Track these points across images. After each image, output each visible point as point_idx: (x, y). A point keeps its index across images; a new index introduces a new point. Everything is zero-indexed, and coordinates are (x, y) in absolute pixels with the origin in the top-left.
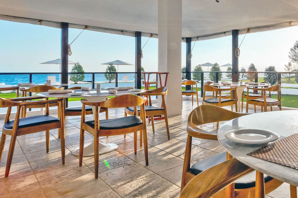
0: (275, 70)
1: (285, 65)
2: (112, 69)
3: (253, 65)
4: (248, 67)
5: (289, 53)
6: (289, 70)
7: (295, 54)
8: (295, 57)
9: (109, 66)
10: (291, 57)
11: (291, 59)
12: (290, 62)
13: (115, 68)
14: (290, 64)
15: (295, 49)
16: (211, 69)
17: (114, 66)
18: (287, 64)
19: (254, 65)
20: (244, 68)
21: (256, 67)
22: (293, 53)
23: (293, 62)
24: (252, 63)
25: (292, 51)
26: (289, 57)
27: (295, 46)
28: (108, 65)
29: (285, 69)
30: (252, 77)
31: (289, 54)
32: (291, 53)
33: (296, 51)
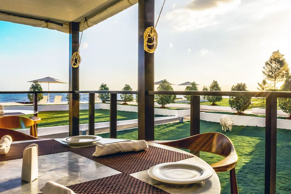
0: (246, 89)
1: (258, 84)
2: (37, 87)
3: (216, 82)
4: (210, 86)
5: (264, 68)
6: (263, 89)
7: (271, 69)
8: (271, 73)
9: (34, 84)
10: (266, 73)
11: (266, 76)
12: (264, 79)
13: (40, 87)
14: (264, 82)
15: (271, 63)
16: (159, 88)
17: (39, 83)
18: (261, 83)
19: (218, 83)
20: (207, 87)
21: (220, 86)
22: (268, 68)
23: (269, 80)
24: (215, 81)
25: (268, 65)
26: (264, 73)
27: (271, 59)
28: (31, 83)
29: (258, 88)
30: (215, 99)
31: (263, 70)
32: (266, 68)
33: (272, 66)
